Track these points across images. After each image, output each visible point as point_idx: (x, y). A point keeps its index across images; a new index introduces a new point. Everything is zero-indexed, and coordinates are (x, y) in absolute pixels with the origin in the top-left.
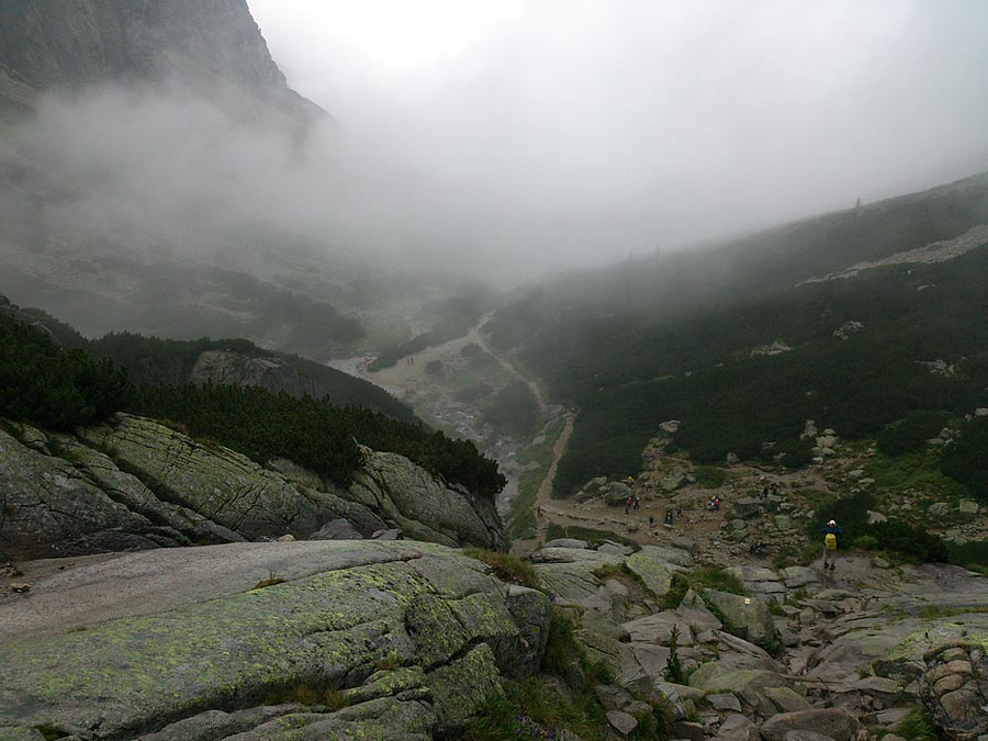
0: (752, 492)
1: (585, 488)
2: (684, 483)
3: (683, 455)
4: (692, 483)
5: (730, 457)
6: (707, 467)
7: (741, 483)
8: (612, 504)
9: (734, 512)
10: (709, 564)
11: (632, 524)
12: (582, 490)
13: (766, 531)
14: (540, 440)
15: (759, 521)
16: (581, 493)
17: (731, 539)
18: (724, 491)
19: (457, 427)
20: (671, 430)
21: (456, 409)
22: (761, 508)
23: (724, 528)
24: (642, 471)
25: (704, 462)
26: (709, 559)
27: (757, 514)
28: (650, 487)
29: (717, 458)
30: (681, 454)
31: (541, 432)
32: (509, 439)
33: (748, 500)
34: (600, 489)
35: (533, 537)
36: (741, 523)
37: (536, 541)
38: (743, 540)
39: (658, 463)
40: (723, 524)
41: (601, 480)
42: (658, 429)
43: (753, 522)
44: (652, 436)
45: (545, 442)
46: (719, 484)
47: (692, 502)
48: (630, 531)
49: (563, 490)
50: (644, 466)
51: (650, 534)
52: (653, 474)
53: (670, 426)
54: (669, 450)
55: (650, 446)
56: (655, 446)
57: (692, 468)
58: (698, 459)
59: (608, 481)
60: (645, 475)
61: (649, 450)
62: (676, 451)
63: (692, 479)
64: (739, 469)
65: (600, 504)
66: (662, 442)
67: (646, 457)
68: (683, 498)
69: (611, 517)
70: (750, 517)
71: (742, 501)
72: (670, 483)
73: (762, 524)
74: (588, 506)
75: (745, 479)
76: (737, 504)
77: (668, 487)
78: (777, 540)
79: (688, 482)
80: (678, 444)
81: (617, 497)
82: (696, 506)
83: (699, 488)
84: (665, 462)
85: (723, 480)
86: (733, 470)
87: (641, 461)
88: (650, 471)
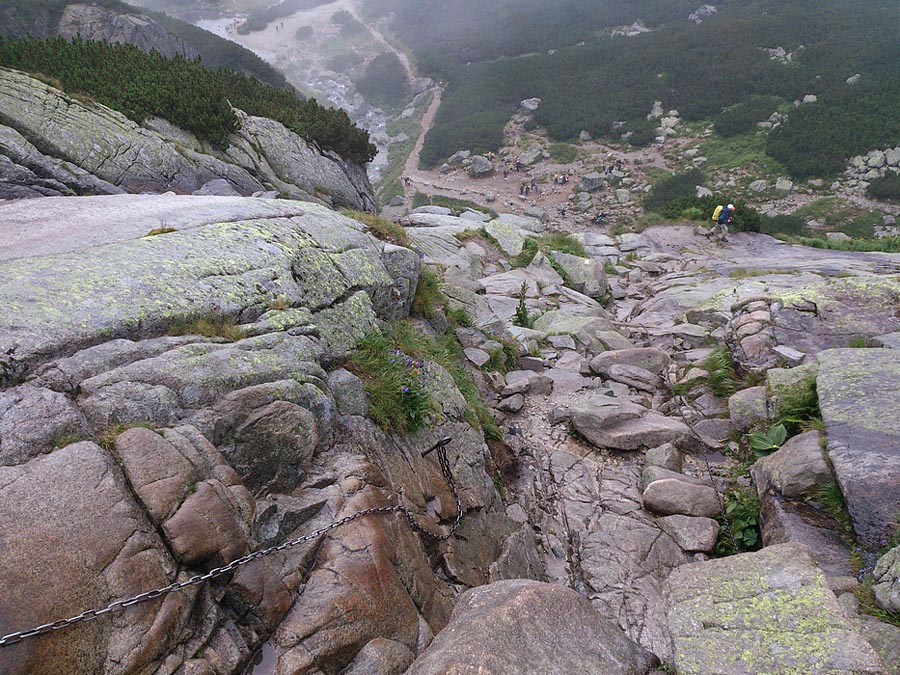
0: (600, 167)
1: (450, 160)
2: (540, 159)
3: (540, 131)
4: (547, 158)
5: (583, 135)
6: (562, 144)
7: (591, 159)
8: (475, 176)
9: (582, 185)
10: (555, 231)
11: (491, 195)
12: (447, 162)
13: (607, 203)
14: (408, 112)
15: (603, 193)
16: (445, 165)
17: (576, 210)
18: (574, 167)
19: (329, 96)
20: (532, 107)
21: (327, 78)
22: (605, 182)
23: (571, 200)
24: (503, 146)
25: (558, 139)
26: (556, 227)
27: (601, 188)
28: (509, 161)
29: (572, 136)
30: (538, 131)
31: (411, 104)
32: (379, 110)
33: (595, 175)
34: (464, 162)
35: (401, 204)
36: (587, 195)
37: (404, 207)
38: (586, 211)
39: (518, 139)
40: (571, 196)
41: (465, 154)
42: (519, 106)
43: (597, 195)
44: (514, 113)
45: (415, 115)
46: (571, 161)
47: (545, 176)
48: (489, 201)
49: (429, 162)
50: (504, 141)
51: (506, 204)
52: (513, 149)
53: (531, 104)
54: (528, 127)
55: (511, 123)
56: (516, 123)
57: (548, 144)
58: (554, 136)
59: (471, 155)
60: (504, 150)
61: (510, 126)
62: (534, 128)
63: (547, 155)
64: (590, 146)
65: (463, 176)
66: (523, 119)
67: (507, 132)
68: (538, 172)
69: (472, 189)
70: (595, 190)
71: (589, 176)
72: (527, 158)
73: (605, 196)
74: (451, 177)
75: (594, 156)
76: (584, 178)
77: (525, 162)
78: (616, 211)
79: (543, 157)
80: (539, 121)
81: (478, 169)
82: (548, 179)
83: (553, 163)
84: (524, 138)
85: (574, 156)
86: (585, 147)
87: (502, 137)
88: (510, 146)
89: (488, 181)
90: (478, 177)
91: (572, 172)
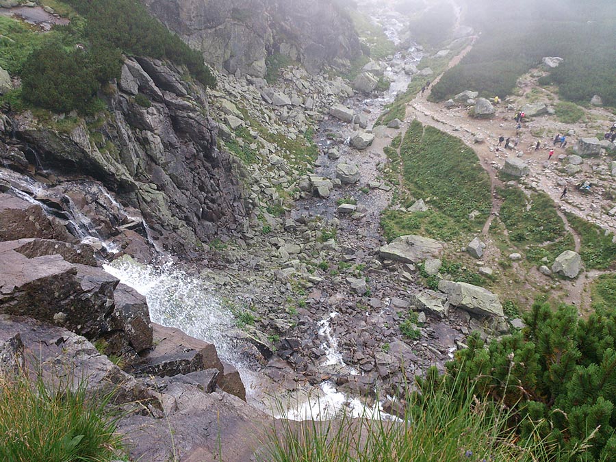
1: (457, 97)
2: (543, 113)
3: (553, 88)
4: (551, 114)
5: (595, 99)
6: (570, 104)
7: (596, 124)
8: (474, 116)
9: (576, 148)
10: (531, 188)
11: (480, 136)
12: (453, 98)
13: (598, 173)
14: (443, 53)
15: (596, 161)
16: (451, 100)
17: (562, 171)
18: (574, 128)
20: (552, 65)
22: (604, 151)
23: (561, 160)
24: (511, 94)
25: (569, 99)
26: (534, 184)
27: (596, 155)
28: (511, 109)
29: (583, 98)
30: (551, 88)
33: (594, 141)
34: (469, 101)
35: (397, 128)
36: (578, 159)
37: (399, 131)
38: (573, 175)
39: (528, 91)
40: (561, 156)
41: (472, 94)
42: (541, 62)
43: (591, 162)
44: (534, 67)
45: (447, 56)
46: (574, 121)
47: (542, 131)
48: (477, 142)
49: (438, 96)
50: (514, 90)
52: (520, 99)
53: (552, 62)
54: (543, 82)
55: (528, 75)
56: (533, 76)
57: (556, 101)
58: (564, 95)
59: (478, 96)
60: (512, 98)
61: (527, 78)
62: (548, 84)
63: (551, 110)
64: (600, 112)
65: (463, 113)
66: (540, 74)
67: (520, 83)
69: (466, 127)
70: (589, 156)
71: (587, 140)
72: (530, 109)
73: (598, 165)
74: (451, 113)
75: (600, 122)
76: (581, 141)
78: (606, 183)
79: (547, 113)
80: (554, 78)
81: (479, 110)
82: (544, 135)
83: (555, 120)
84: (535, 91)
85: (579, 117)
86: (593, 112)
87: (514, 86)
88: (518, 95)
89: (485, 123)
90: (477, 118)
91: (571, 132)
